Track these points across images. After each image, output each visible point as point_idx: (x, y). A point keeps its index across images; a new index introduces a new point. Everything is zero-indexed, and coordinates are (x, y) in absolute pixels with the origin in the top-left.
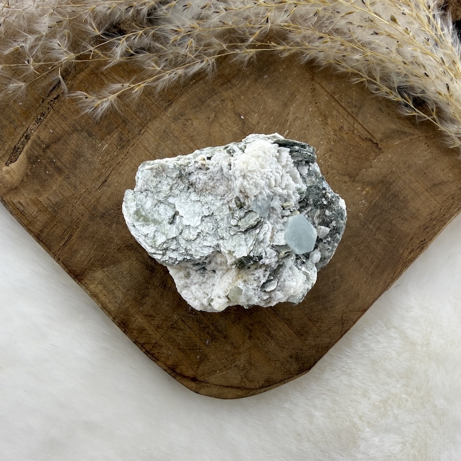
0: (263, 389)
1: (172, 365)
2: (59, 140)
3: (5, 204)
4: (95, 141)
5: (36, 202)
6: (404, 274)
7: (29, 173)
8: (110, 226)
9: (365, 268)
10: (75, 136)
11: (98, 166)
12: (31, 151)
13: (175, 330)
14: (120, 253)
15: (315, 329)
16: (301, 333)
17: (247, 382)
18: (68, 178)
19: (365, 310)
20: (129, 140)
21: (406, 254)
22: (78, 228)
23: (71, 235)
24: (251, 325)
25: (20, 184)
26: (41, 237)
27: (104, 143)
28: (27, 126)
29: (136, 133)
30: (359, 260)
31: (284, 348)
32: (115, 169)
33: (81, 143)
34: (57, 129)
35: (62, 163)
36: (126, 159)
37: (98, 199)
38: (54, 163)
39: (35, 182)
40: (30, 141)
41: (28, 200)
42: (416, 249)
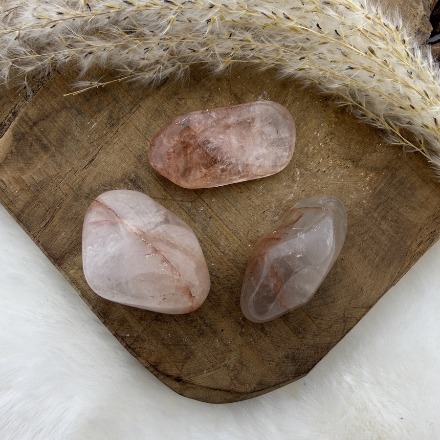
0: (255, 394)
1: (155, 362)
2: (47, 117)
4: (84, 119)
5: (18, 181)
6: (413, 268)
7: (14, 151)
9: (369, 260)
10: (64, 113)
11: (86, 144)
12: (17, 126)
13: (159, 323)
15: (314, 327)
16: (298, 331)
17: (237, 385)
18: (54, 156)
19: (370, 307)
20: (119, 119)
22: (61, 208)
23: (53, 216)
25: (4, 161)
26: (21, 217)
27: (93, 121)
28: (15, 103)
29: (127, 111)
31: (280, 346)
32: (103, 147)
33: (69, 121)
34: (46, 107)
35: (49, 141)
36: (115, 138)
37: (84, 179)
38: (40, 141)
39: (20, 160)
40: (16, 118)
41: (10, 178)
42: (426, 241)
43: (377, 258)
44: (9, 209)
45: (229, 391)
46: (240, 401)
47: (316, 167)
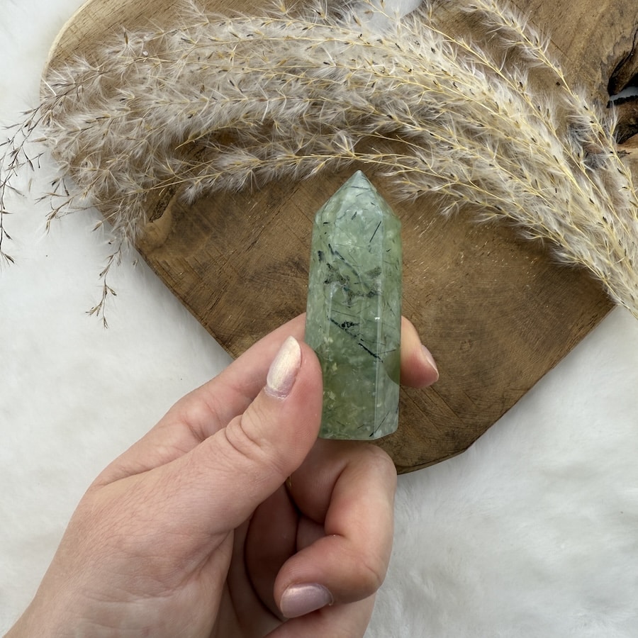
3: (149, 264)
4: (245, 198)
5: (181, 262)
6: (572, 351)
7: (174, 231)
8: (260, 290)
9: (530, 344)
11: (248, 225)
12: (176, 206)
14: (271, 319)
15: (474, 407)
16: (458, 411)
17: (400, 460)
18: (216, 237)
19: (528, 389)
20: (280, 199)
21: (574, 331)
22: (226, 291)
23: (219, 299)
24: (406, 400)
25: (165, 242)
26: (187, 299)
27: (253, 200)
29: (288, 191)
30: (524, 335)
31: (440, 425)
32: (265, 229)
35: (209, 221)
36: (277, 219)
37: (247, 261)
38: (201, 221)
39: (181, 241)
40: (174, 196)
41: (173, 260)
42: (587, 326)
43: (538, 342)
44: (174, 291)
47: (480, 250)
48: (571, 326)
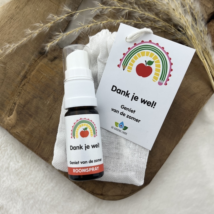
0: (131, 194)
1: (92, 190)
2: (28, 102)
3: (11, 134)
4: (44, 101)
5: (23, 131)
6: (184, 136)
7: (19, 119)
9: (167, 136)
10: (35, 100)
11: (47, 111)
17: (124, 192)
19: (169, 155)
20: (58, 98)
22: (43, 139)
23: (41, 143)
25: (16, 124)
26: (28, 145)
27: (47, 101)
28: (14, 99)
29: (60, 95)
32: (54, 111)
33: (38, 103)
34: (27, 98)
35: (32, 112)
36: (58, 106)
37: (49, 126)
38: (28, 113)
39: (22, 122)
40: (16, 105)
41: (20, 130)
42: (188, 124)
43: (170, 135)
44: (23, 143)
45: (121, 195)
46: (126, 197)
48: (181, 126)
